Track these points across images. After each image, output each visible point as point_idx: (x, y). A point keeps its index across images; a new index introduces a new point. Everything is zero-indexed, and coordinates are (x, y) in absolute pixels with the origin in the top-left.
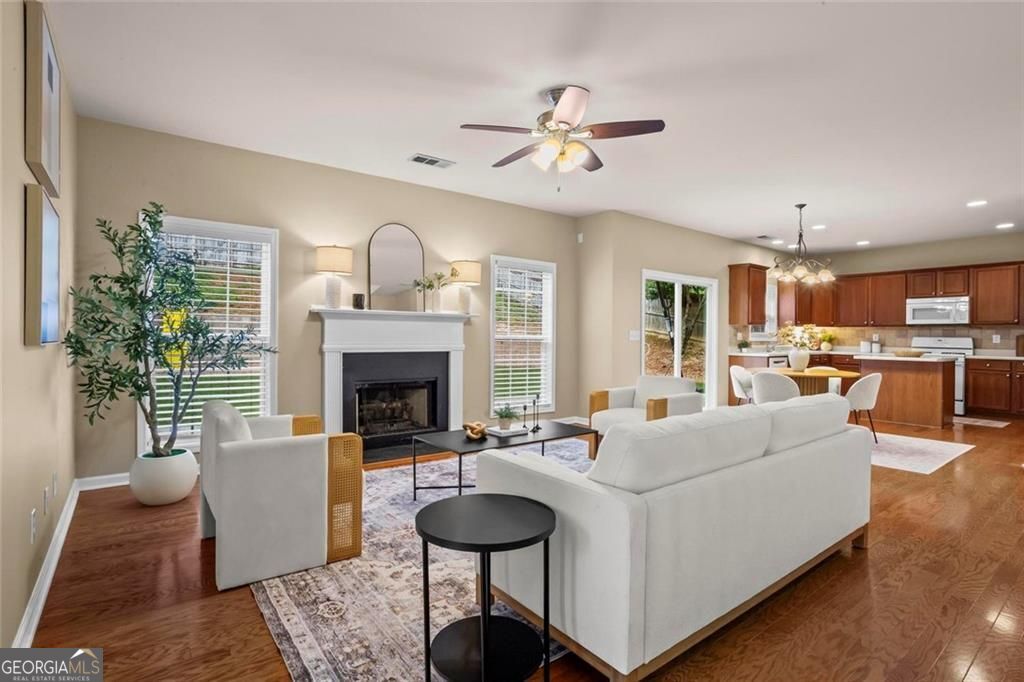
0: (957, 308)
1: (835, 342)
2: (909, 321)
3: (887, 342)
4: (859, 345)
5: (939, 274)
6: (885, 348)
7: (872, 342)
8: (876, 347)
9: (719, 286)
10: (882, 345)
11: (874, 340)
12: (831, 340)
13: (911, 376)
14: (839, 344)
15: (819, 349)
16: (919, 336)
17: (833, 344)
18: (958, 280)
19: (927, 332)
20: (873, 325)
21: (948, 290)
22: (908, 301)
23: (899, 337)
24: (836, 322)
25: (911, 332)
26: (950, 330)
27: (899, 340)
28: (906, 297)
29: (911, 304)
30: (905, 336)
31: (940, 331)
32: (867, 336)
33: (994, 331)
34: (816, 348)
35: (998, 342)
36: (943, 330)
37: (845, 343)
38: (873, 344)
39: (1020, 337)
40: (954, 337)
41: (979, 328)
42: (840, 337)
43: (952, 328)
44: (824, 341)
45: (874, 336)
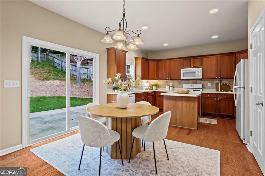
0: (198, 72)
1: (158, 86)
2: (182, 78)
3: (175, 86)
4: (165, 87)
5: (192, 59)
6: (174, 88)
7: (170, 86)
8: (171, 88)
9: (100, 58)
10: (173, 87)
11: (171, 85)
12: (156, 86)
13: (185, 103)
14: (159, 87)
15: (152, 89)
16: (185, 84)
17: (157, 87)
18: (198, 61)
19: (187, 82)
20: (170, 80)
21: (195, 66)
22: (182, 69)
23: (179, 84)
24: (157, 79)
25: (183, 82)
26: (195, 81)
27: (179, 85)
28: (181, 68)
29: (183, 70)
30: (180, 84)
31: (191, 82)
32: (168, 84)
33: (209, 82)
34: (151, 89)
35: (210, 86)
36: (193, 81)
37: (161, 87)
38: (170, 87)
39: (217, 84)
40: (196, 84)
41: (205, 80)
42: (159, 84)
43: (196, 81)
44: (154, 86)
45: (171, 83)
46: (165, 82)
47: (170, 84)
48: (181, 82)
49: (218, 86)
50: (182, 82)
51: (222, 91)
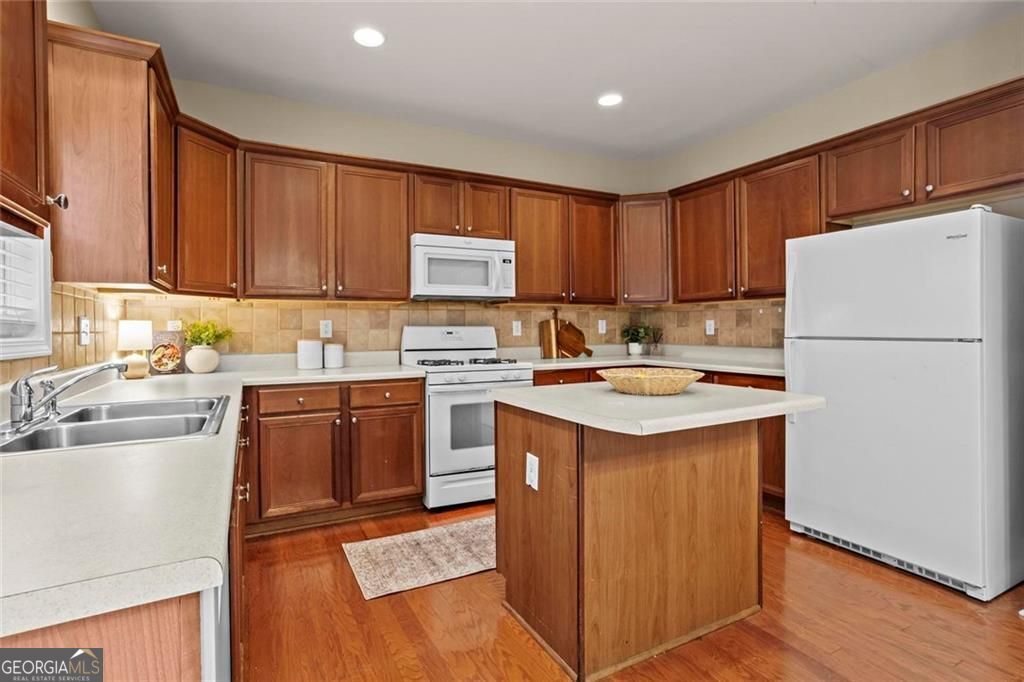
2: (419, 287)
3: (353, 340)
7: (322, 342)
8: (334, 353)
11: (325, 334)
12: (217, 340)
15: (180, 368)
22: (417, 238)
23: (373, 326)
27: (374, 332)
28: (413, 230)
29: (428, 246)
30: (383, 325)
32: (307, 325)
33: (513, 314)
34: (171, 366)
35: (520, 334)
36: (449, 311)
37: (250, 352)
38: (327, 347)
39: (543, 326)
40: (464, 325)
41: (498, 307)
42: (237, 329)
43: (461, 307)
44: (197, 341)
45: (322, 323)
46: (283, 311)
47: (322, 327)
48: (388, 314)
49: (550, 334)
50: (393, 313)
51: (564, 356)
